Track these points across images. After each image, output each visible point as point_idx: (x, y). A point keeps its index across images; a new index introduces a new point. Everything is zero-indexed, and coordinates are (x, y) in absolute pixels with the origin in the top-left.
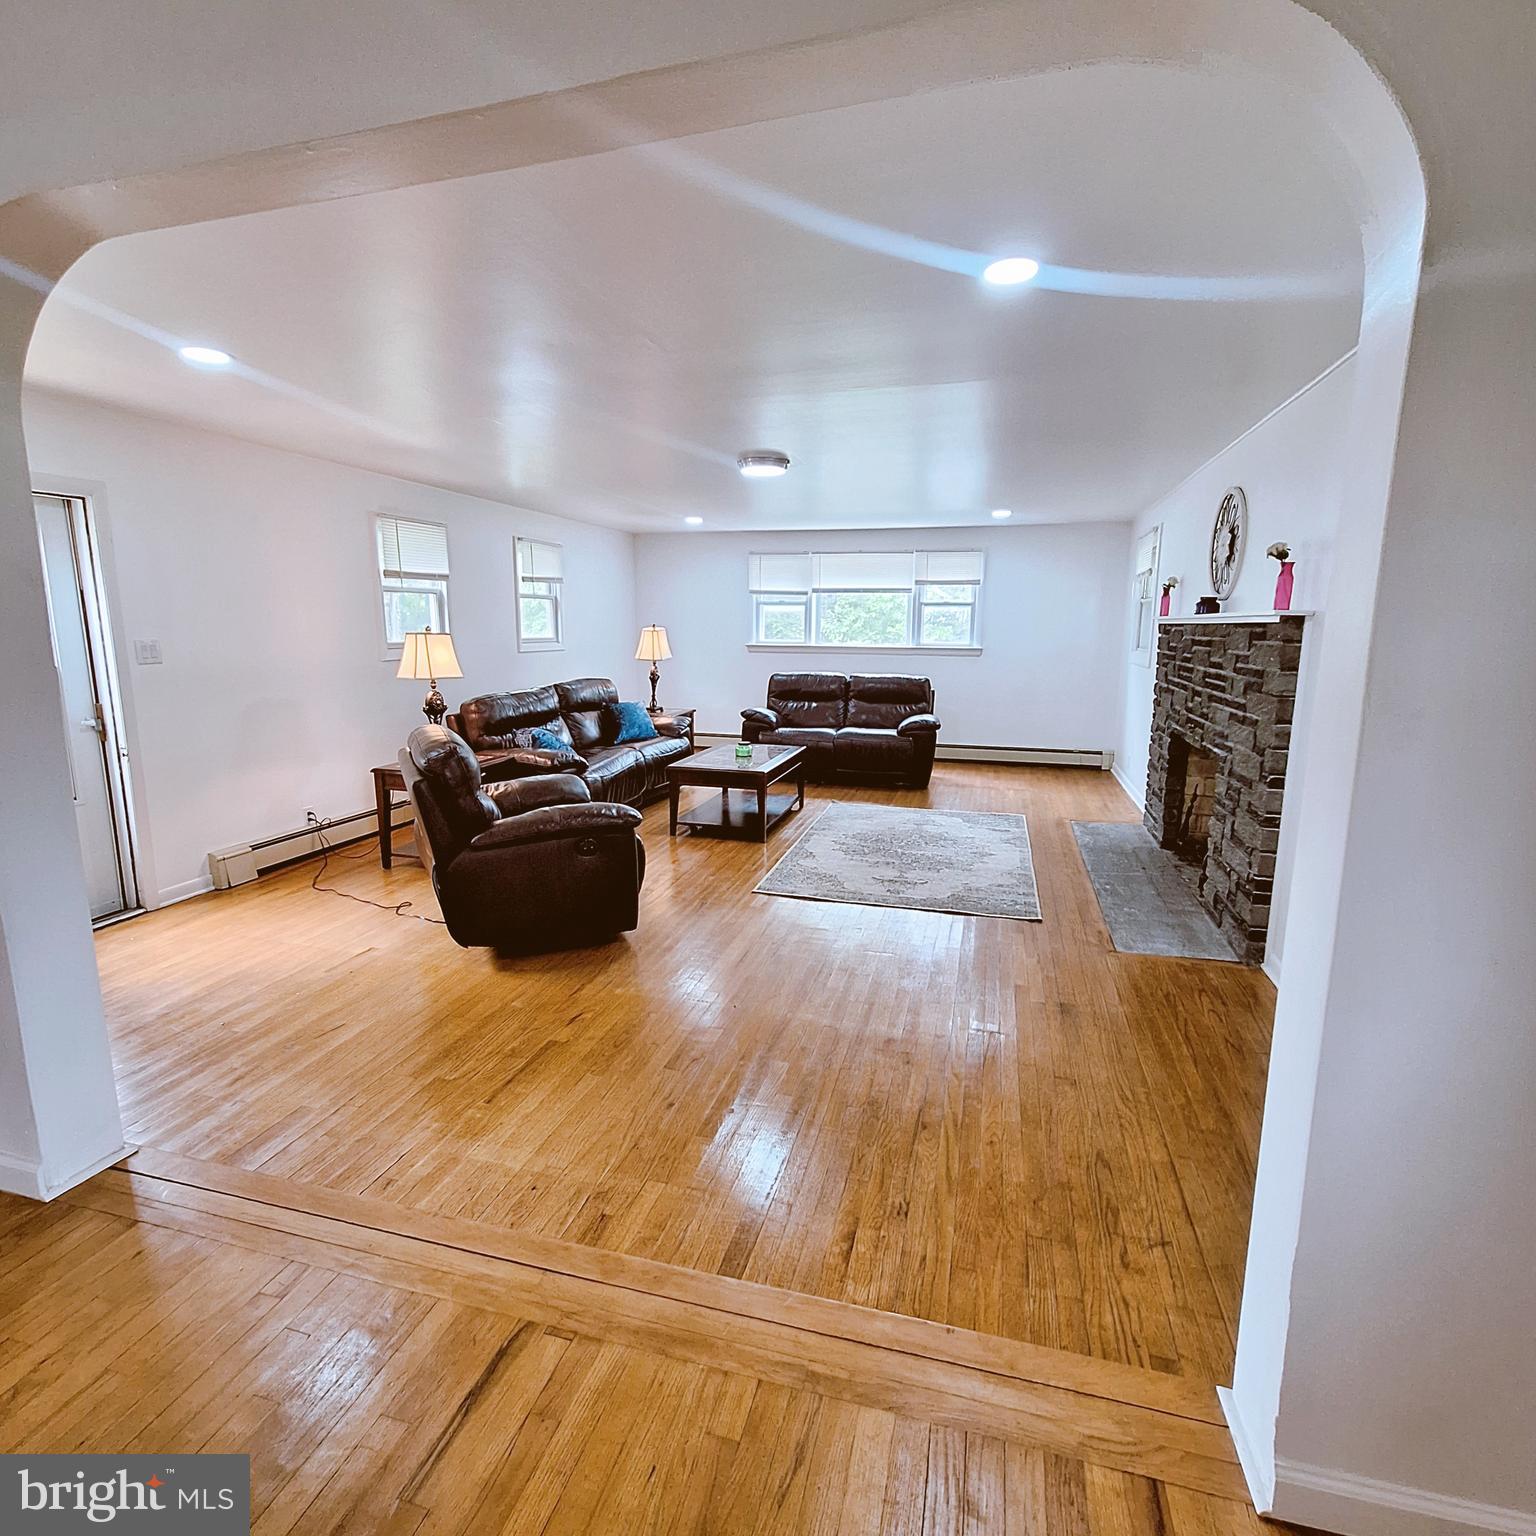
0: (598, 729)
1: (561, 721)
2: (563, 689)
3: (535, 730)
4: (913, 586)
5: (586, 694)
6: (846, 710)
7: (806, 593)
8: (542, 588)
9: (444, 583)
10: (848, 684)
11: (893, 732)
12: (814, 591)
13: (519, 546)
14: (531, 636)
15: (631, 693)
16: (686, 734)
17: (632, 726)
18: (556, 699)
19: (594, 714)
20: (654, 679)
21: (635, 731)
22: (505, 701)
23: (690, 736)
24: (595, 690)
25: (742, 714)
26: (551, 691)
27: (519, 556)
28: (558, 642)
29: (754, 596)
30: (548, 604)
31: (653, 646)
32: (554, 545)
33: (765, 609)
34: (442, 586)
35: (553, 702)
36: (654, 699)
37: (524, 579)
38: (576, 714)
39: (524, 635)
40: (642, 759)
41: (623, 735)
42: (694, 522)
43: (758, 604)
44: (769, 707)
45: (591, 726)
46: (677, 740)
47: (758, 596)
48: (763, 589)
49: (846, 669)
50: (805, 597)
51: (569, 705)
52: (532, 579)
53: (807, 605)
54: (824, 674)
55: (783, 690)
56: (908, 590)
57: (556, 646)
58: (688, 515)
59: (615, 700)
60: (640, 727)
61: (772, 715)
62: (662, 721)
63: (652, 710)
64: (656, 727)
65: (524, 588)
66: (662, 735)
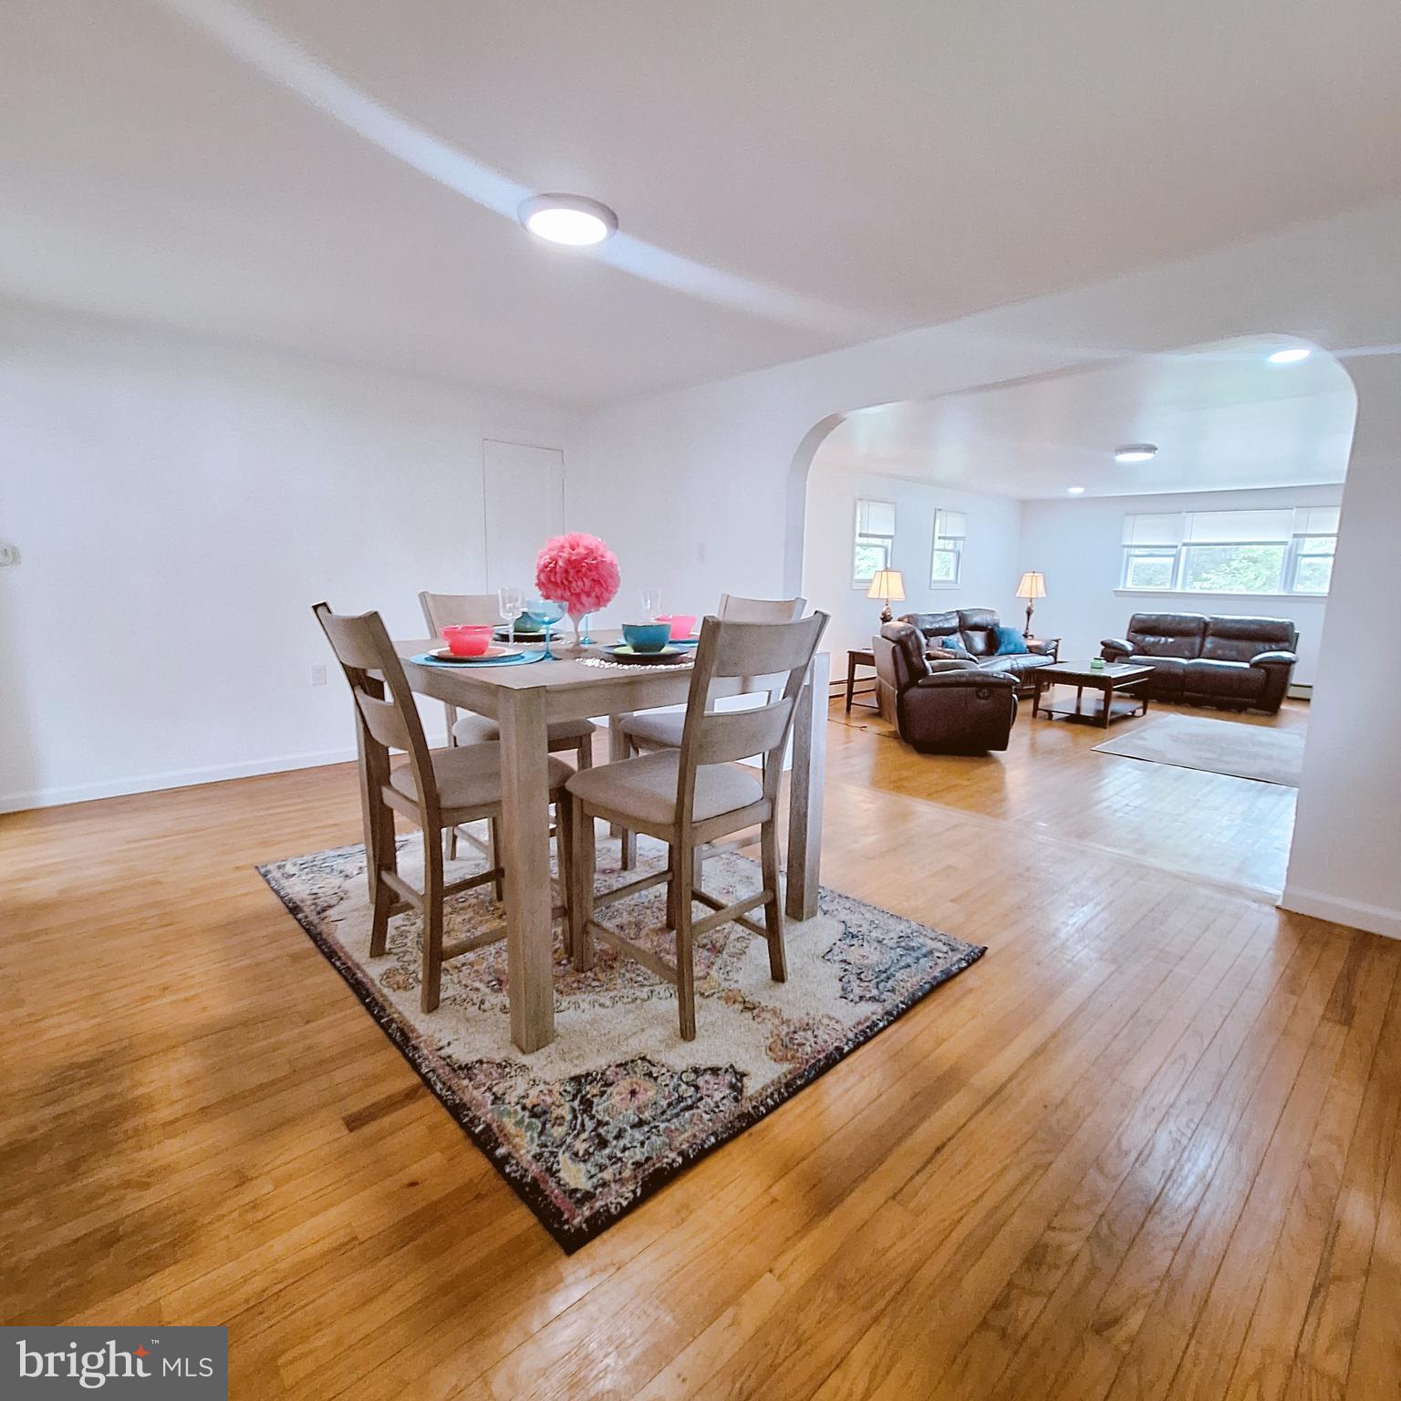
0: (984, 645)
1: (958, 635)
2: (962, 614)
3: (944, 638)
4: (1290, 539)
5: (977, 619)
6: (1202, 645)
7: (1176, 547)
8: (950, 545)
9: (890, 541)
10: (1206, 624)
11: (1246, 665)
12: (1184, 545)
13: (938, 514)
14: (939, 578)
15: (1009, 621)
16: (1051, 654)
17: (1010, 643)
18: (958, 620)
19: (983, 634)
20: (1029, 613)
21: (1011, 647)
22: (925, 618)
23: (1055, 655)
24: (984, 616)
25: (1102, 643)
26: (955, 614)
27: (938, 521)
28: (957, 583)
29: (1126, 550)
30: (952, 556)
31: (1031, 587)
32: (962, 513)
33: (1136, 560)
34: (888, 542)
35: (955, 623)
36: (1027, 628)
37: (939, 538)
38: (969, 632)
39: (934, 578)
40: (1016, 666)
41: (1002, 649)
42: (1076, 491)
43: (1129, 556)
44: (1128, 640)
45: (979, 640)
46: (1045, 657)
47: (1129, 549)
48: (1134, 543)
49: (1207, 613)
50: (1175, 550)
51: (965, 627)
52: (944, 538)
53: (1177, 558)
54: (1184, 614)
55: (1142, 628)
56: (1285, 543)
57: (956, 586)
58: (1070, 486)
59: (997, 625)
60: (1015, 645)
61: (1129, 647)
62: (1032, 643)
63: (1026, 636)
64: (1028, 647)
65: (939, 544)
66: (1031, 652)
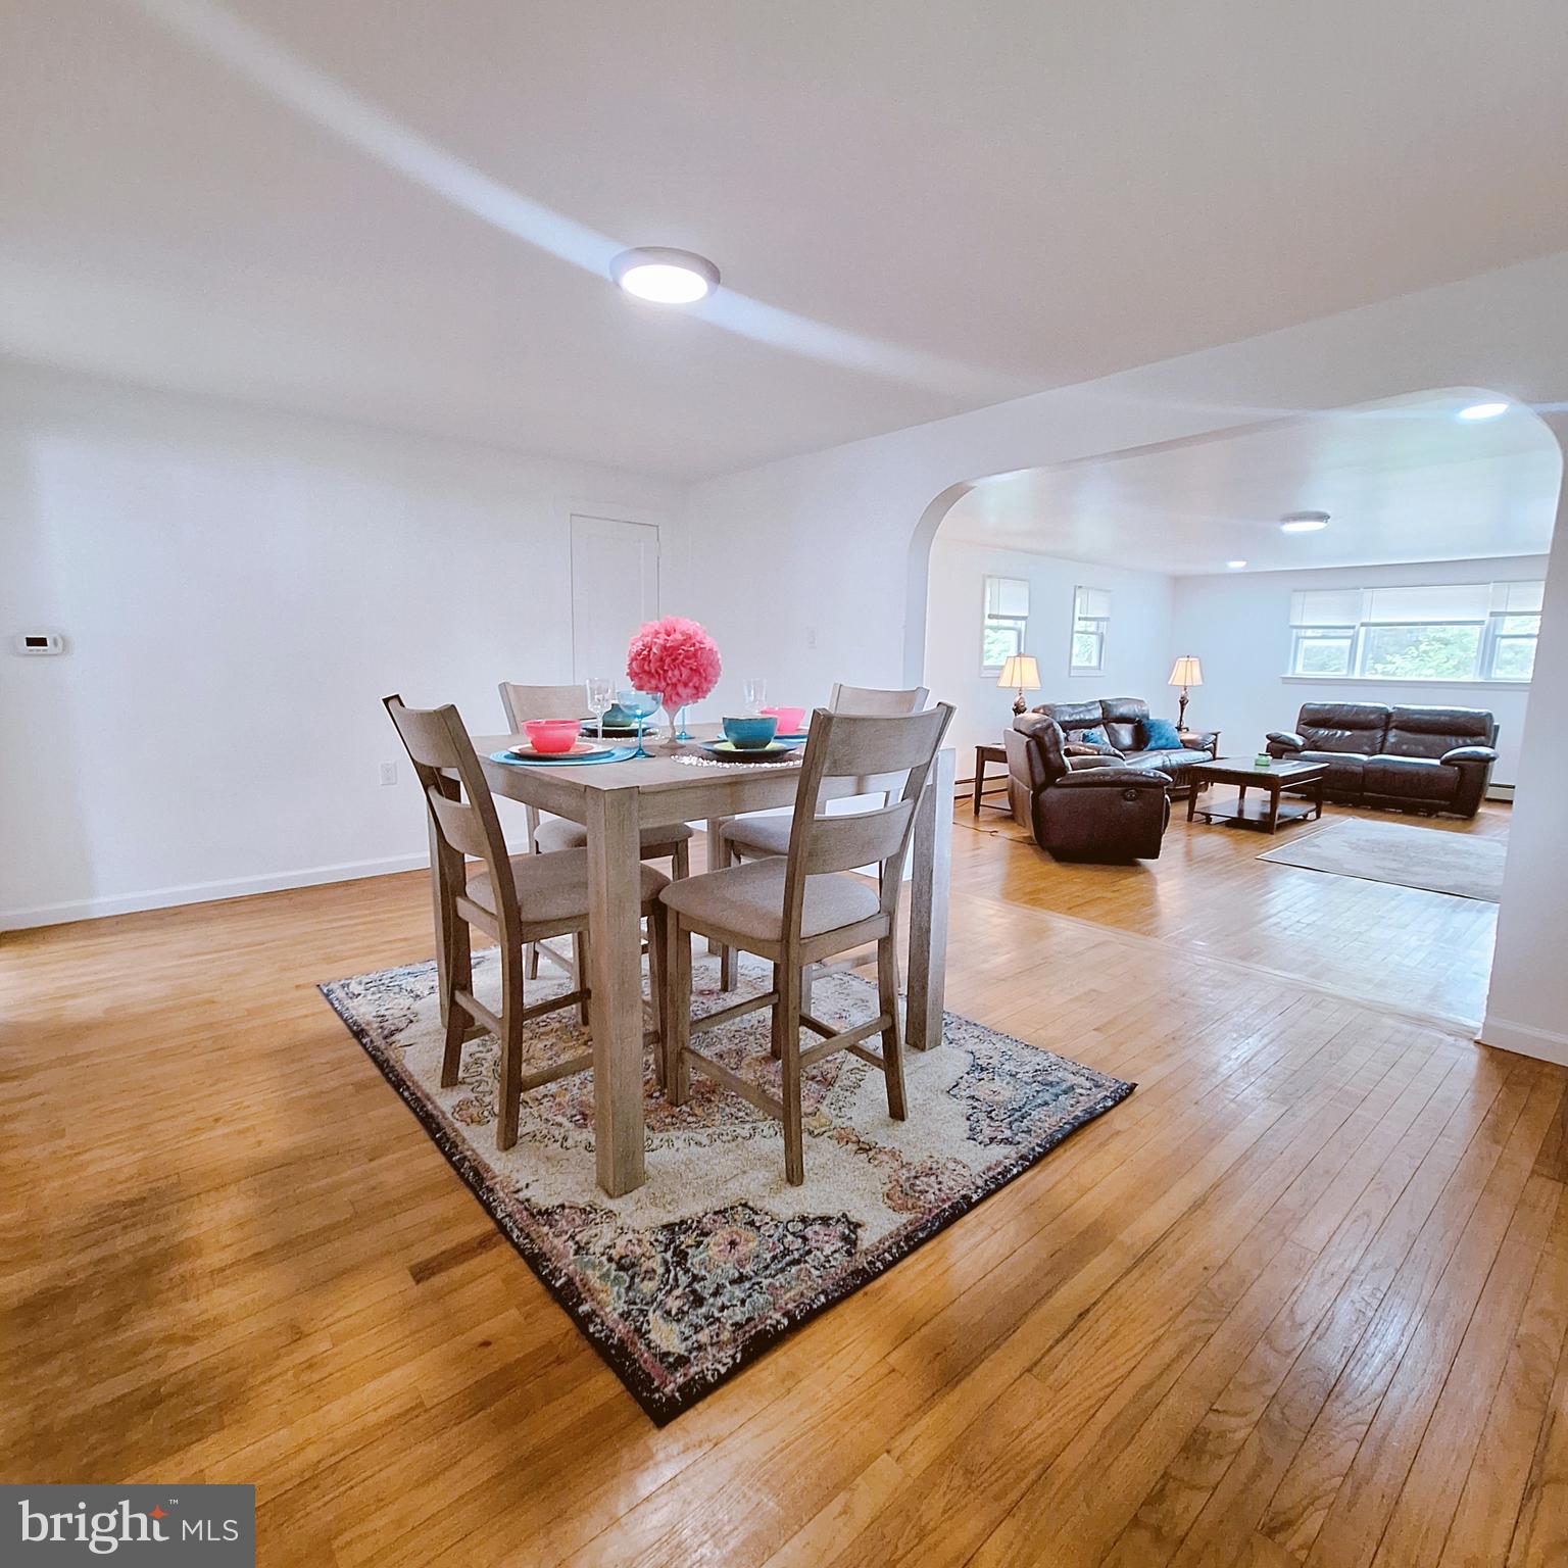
0: (1131, 739)
1: (1102, 728)
2: (1106, 704)
3: (1086, 731)
4: (1487, 618)
5: (1123, 710)
6: (1384, 739)
7: (1353, 627)
8: (1092, 627)
9: (1023, 622)
10: (1389, 715)
11: (1437, 762)
12: (1363, 625)
13: (1078, 592)
14: (1080, 664)
15: (1160, 712)
16: (1208, 749)
17: (1160, 738)
18: (1101, 711)
19: (1130, 726)
20: (1183, 703)
21: (1162, 742)
22: (1063, 709)
23: (1213, 751)
24: (1131, 706)
25: (1267, 737)
26: (1098, 704)
27: (1078, 601)
28: (1100, 669)
29: (1294, 631)
30: (1094, 639)
31: (1187, 673)
32: (1106, 591)
33: (1307, 643)
34: (1021, 624)
35: (1098, 714)
36: (1181, 720)
37: (1079, 619)
38: (1114, 724)
39: (1074, 664)
40: (1168, 763)
41: (1152, 744)
42: (1236, 565)
43: (1298, 638)
44: (1297, 733)
45: (1125, 734)
46: (1201, 753)
47: (1299, 630)
48: (1305, 624)
49: (1389, 703)
50: (1351, 631)
51: (1109, 719)
52: (1086, 619)
53: (1354, 640)
54: (1362, 704)
55: (1313, 720)
56: (1481, 623)
57: (1099, 673)
58: (1230, 560)
59: (1146, 717)
60: (1167, 739)
61: (1299, 741)
62: (1187, 737)
63: (1179, 729)
64: (1182, 741)
65: (1079, 626)
66: (1186, 747)
